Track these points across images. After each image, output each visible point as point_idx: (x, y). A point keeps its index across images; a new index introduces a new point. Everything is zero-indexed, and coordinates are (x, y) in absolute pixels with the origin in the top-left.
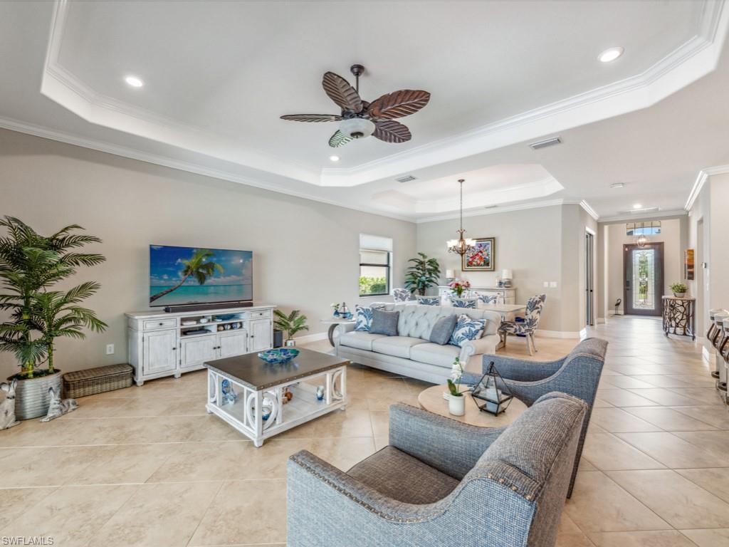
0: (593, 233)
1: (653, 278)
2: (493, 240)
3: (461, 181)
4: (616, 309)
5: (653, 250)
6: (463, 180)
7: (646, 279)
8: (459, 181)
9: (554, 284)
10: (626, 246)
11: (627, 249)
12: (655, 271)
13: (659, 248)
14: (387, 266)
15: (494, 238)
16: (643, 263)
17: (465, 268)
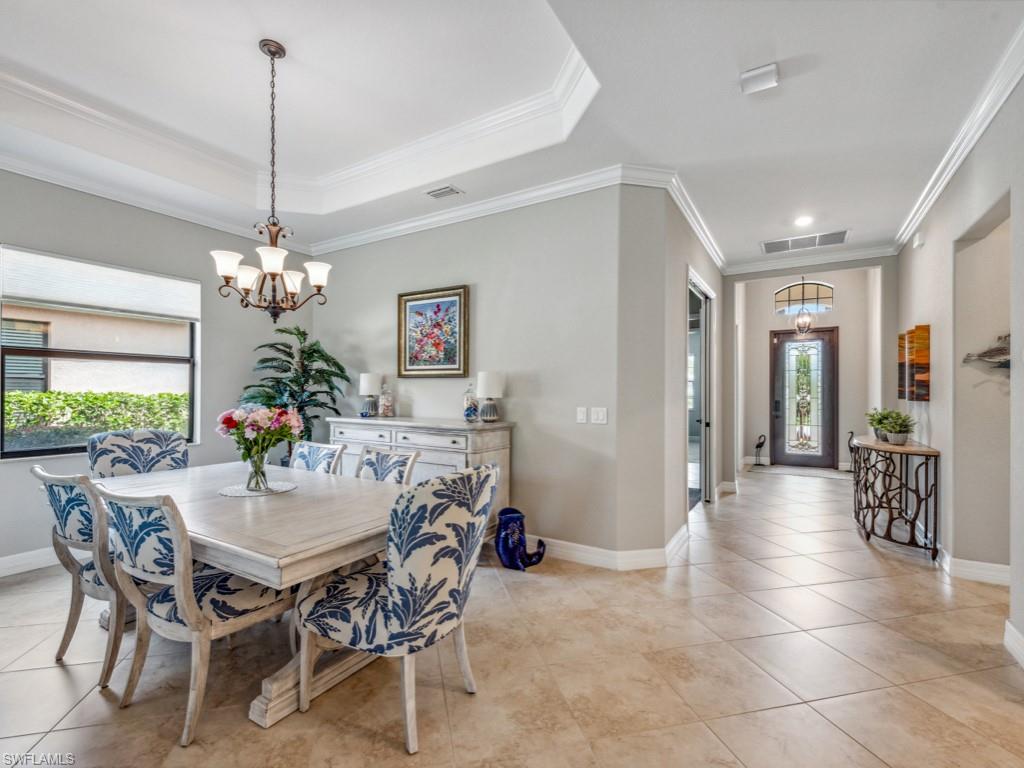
0: (712, 294)
1: (820, 395)
2: (465, 292)
4: (758, 455)
5: (820, 343)
7: (808, 398)
9: (599, 415)
10: (775, 334)
11: (775, 341)
12: (823, 383)
13: (829, 337)
14: (190, 361)
15: (465, 288)
16: (804, 367)
17: (406, 370)
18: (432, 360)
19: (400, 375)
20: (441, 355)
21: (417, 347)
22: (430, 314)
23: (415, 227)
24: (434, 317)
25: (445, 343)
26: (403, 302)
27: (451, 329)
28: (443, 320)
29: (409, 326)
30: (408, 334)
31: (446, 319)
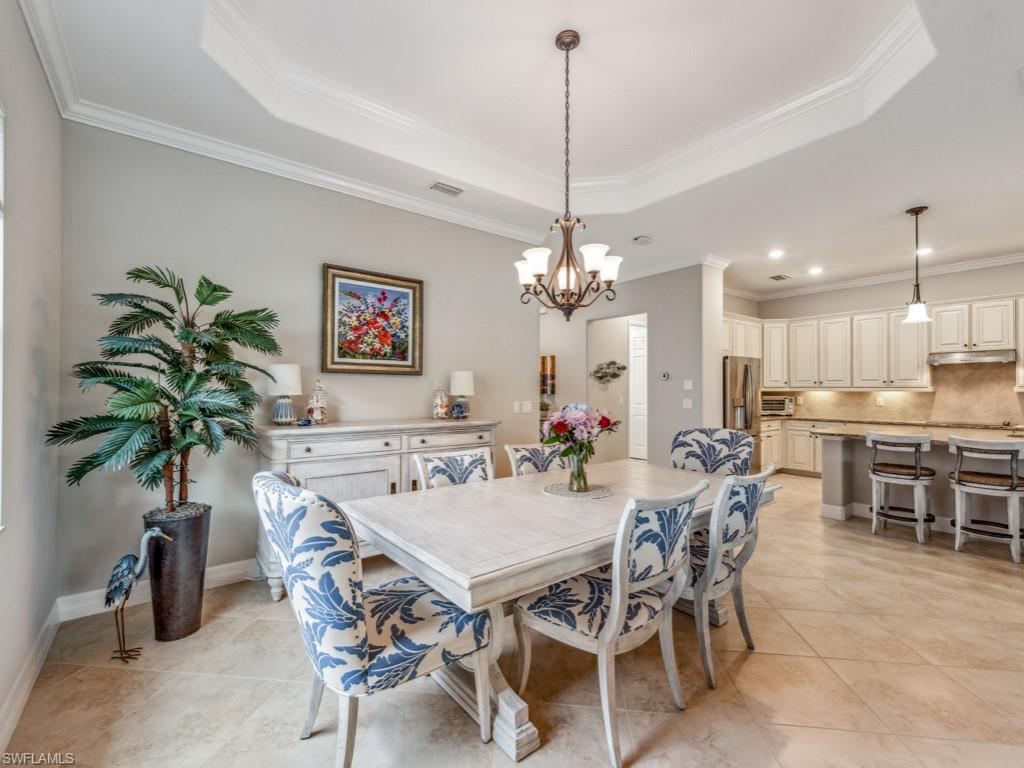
2: (419, 286)
15: (419, 282)
17: (333, 363)
18: (375, 354)
19: (324, 369)
20: (388, 349)
21: (351, 336)
22: (371, 300)
23: (351, 189)
24: (377, 304)
25: (393, 336)
26: (330, 276)
27: (402, 323)
28: (390, 311)
29: (338, 308)
30: (337, 317)
31: (395, 310)
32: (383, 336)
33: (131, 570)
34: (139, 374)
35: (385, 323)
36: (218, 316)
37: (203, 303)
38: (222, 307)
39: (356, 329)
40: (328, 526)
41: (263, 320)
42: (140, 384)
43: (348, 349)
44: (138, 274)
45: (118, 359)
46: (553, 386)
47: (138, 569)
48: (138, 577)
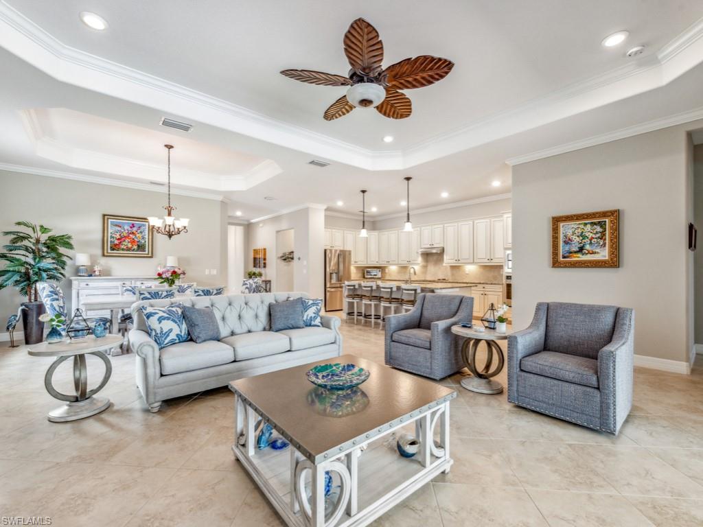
3: (169, 147)
6: (172, 147)
8: (166, 146)
19: (104, 255)
20: (135, 247)
21: (117, 242)
24: (130, 229)
25: (138, 242)
26: (106, 219)
28: (136, 232)
29: (110, 231)
30: (109, 235)
31: (139, 231)
32: (133, 242)
33: (15, 319)
34: (17, 257)
35: (134, 237)
36: (49, 237)
37: (43, 233)
38: (50, 234)
39: (119, 239)
40: (51, 292)
41: (67, 238)
42: (18, 260)
43: (114, 247)
44: (19, 224)
45: (13, 252)
46: (265, 264)
47: (17, 319)
48: (17, 321)
